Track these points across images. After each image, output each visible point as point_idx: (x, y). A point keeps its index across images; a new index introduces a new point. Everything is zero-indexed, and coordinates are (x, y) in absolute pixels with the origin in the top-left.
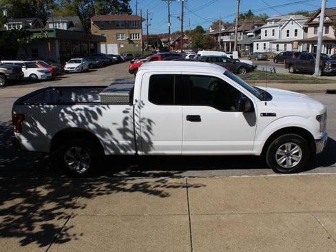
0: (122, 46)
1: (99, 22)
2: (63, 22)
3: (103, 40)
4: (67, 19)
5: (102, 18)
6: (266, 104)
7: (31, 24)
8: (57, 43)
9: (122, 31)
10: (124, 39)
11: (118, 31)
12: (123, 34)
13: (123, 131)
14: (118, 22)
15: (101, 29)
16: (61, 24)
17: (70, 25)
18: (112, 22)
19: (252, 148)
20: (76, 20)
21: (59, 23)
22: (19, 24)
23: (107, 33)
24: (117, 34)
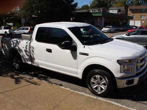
0: (143, 22)
1: (132, 9)
2: (116, 10)
3: (132, 18)
4: (118, 8)
5: (134, 7)
6: (84, 47)
7: (101, 10)
8: (103, 19)
9: (144, 14)
10: (145, 18)
11: (142, 14)
12: (144, 16)
13: (26, 51)
14: (143, 9)
15: (133, 13)
16: (115, 11)
17: (119, 11)
18: (139, 9)
19: (77, 73)
20: (123, 8)
21: (114, 10)
22: (96, 10)
23: (136, 15)
24: (141, 16)
